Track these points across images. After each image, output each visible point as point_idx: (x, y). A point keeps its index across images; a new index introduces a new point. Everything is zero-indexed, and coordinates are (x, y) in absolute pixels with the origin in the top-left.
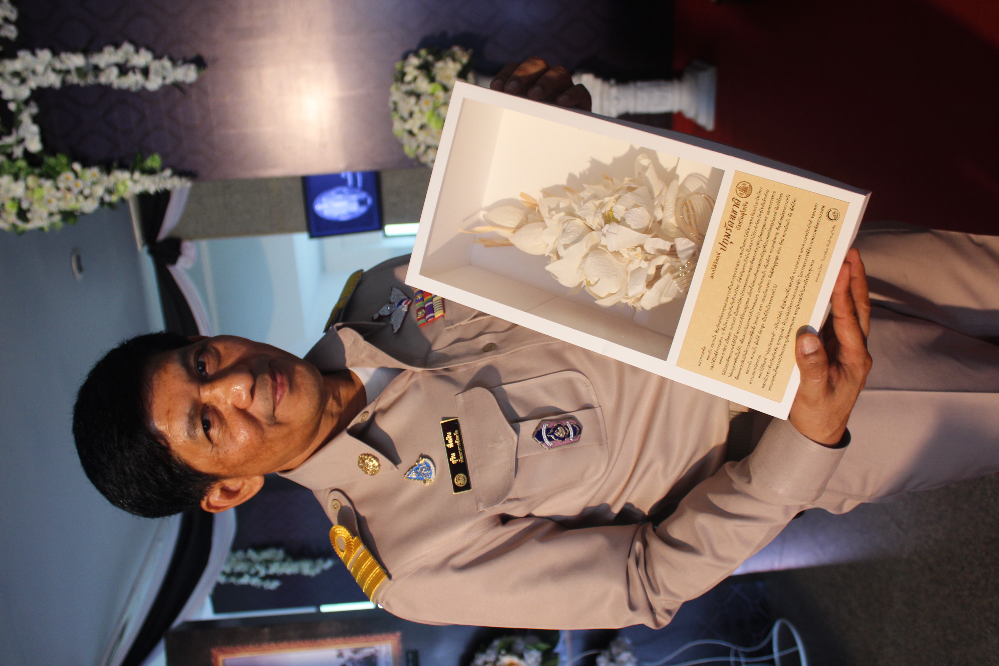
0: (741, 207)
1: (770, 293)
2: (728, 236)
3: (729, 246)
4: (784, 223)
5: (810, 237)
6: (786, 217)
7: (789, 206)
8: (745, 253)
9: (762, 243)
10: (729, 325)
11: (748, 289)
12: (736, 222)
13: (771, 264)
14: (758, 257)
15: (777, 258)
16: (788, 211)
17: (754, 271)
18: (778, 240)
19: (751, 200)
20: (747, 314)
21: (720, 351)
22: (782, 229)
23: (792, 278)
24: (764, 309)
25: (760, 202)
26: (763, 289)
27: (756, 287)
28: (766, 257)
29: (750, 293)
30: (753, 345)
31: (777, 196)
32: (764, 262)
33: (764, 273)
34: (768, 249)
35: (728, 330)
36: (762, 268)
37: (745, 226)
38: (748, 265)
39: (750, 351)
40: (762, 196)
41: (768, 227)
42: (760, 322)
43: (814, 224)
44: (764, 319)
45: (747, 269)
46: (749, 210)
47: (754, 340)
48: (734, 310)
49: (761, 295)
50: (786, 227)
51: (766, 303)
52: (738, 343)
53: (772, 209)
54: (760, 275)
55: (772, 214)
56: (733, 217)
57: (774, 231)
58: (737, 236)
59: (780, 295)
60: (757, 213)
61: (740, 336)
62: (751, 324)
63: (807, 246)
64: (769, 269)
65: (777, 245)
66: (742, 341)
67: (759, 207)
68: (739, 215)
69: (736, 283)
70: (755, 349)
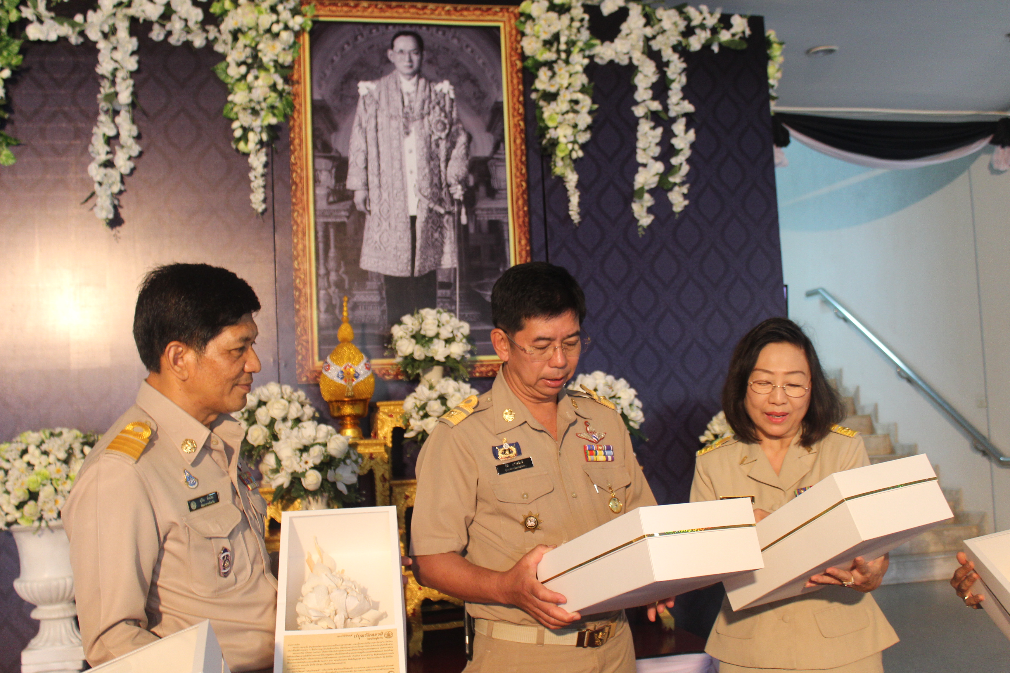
0: (379, 636)
1: (340, 662)
2: (362, 636)
3: (357, 638)
4: (379, 656)
5: (376, 668)
6: (382, 656)
7: (388, 655)
8: (357, 646)
9: (365, 651)
10: (316, 651)
11: (338, 652)
12: (371, 637)
13: (355, 658)
14: (357, 651)
15: (359, 659)
16: (385, 655)
17: (349, 652)
18: (369, 656)
19: (385, 639)
20: (325, 656)
21: (300, 652)
22: (376, 656)
23: (352, 668)
24: (331, 662)
25: (385, 643)
26: (341, 659)
27: (341, 655)
28: (358, 654)
29: (337, 654)
30: (309, 664)
31: (391, 649)
32: (355, 654)
33: (350, 656)
34: (363, 654)
35: (313, 651)
36: (351, 655)
37: (370, 641)
38: (351, 649)
39: (306, 664)
40: (388, 643)
41: (374, 650)
42: (323, 663)
43: (383, 668)
44: (325, 664)
45: (348, 649)
46: (378, 640)
47: (312, 663)
48: (325, 650)
49: (338, 659)
50: (377, 657)
51: (335, 662)
52: (307, 658)
53: (384, 649)
54: (348, 655)
55: (381, 650)
56: (373, 635)
57: (373, 653)
58: (364, 640)
59: (341, 666)
60: (379, 644)
61: (312, 657)
62: (320, 660)
63: (371, 668)
64: (352, 658)
65: (366, 657)
66: (310, 659)
67: (383, 644)
68: (375, 637)
69: (340, 647)
70: (308, 665)
